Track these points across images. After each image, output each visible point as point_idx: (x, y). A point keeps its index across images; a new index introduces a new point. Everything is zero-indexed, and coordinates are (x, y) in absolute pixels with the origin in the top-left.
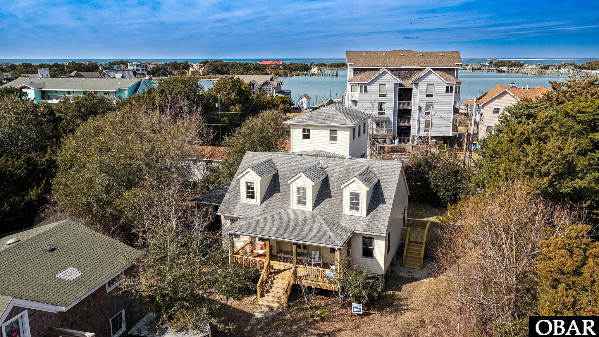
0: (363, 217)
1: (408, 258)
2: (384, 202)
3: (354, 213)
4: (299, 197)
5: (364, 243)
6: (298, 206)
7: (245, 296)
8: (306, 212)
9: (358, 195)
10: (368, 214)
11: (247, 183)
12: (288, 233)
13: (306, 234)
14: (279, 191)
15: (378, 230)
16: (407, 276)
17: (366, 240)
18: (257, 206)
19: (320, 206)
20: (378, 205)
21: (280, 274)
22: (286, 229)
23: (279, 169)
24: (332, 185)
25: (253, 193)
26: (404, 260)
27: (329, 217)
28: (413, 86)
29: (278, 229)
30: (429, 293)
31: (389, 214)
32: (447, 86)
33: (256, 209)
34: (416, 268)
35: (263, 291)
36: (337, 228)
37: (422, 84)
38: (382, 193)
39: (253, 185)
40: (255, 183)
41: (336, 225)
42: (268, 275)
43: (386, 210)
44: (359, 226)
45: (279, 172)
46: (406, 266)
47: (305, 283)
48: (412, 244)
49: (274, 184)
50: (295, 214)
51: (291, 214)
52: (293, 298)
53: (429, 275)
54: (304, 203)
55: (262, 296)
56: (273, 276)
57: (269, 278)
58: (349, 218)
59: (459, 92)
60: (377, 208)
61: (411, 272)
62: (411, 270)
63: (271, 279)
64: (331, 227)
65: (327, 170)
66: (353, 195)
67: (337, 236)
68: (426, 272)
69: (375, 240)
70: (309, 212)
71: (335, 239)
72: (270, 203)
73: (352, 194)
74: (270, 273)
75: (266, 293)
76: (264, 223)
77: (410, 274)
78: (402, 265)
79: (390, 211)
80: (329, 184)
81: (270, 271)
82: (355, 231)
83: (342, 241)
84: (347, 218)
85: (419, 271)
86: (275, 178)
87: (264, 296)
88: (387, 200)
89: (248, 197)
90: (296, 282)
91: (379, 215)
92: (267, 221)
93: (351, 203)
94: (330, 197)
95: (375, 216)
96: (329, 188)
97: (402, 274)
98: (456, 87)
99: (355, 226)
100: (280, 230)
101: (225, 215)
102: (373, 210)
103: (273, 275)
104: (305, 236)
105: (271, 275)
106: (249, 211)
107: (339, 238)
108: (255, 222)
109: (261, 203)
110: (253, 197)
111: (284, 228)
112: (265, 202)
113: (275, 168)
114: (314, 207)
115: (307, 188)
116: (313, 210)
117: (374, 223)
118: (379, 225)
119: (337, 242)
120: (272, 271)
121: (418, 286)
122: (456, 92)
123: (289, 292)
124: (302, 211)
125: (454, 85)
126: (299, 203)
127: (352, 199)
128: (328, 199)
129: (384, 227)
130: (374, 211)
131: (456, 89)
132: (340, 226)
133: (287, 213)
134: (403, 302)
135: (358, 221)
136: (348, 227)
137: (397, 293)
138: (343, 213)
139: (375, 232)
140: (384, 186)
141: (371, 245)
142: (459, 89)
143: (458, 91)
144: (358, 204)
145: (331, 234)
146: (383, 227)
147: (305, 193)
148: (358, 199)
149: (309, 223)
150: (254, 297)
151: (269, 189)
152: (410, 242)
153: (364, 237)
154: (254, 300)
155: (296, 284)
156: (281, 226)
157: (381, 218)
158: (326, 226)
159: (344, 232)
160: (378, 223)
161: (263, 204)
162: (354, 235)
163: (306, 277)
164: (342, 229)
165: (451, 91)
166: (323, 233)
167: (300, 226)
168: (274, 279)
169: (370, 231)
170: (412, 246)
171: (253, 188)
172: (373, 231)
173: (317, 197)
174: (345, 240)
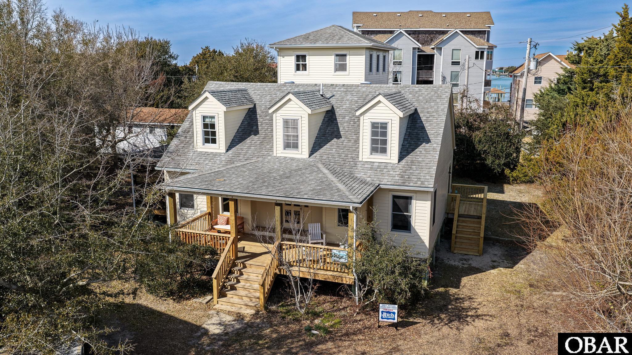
0: (394, 164)
1: (458, 240)
2: (428, 141)
3: (378, 158)
4: (288, 136)
5: (396, 207)
6: (285, 151)
7: (193, 296)
8: (298, 160)
9: (384, 126)
10: (401, 159)
11: (204, 118)
12: (267, 187)
13: (297, 188)
14: (256, 133)
15: (420, 183)
16: (460, 264)
17: (399, 201)
18: (220, 154)
19: (321, 151)
20: (417, 146)
21: (255, 260)
22: (264, 182)
23: (257, 102)
24: (341, 119)
25: (214, 134)
26: (453, 242)
27: (336, 166)
28: (435, 51)
29: (251, 182)
30: (504, 289)
31: (437, 157)
32: (476, 52)
33: (219, 159)
34: (472, 254)
35: (224, 287)
36: (351, 180)
37: (447, 49)
38: (423, 128)
39: (213, 120)
40: (216, 117)
41: (347, 176)
42: (234, 260)
43: (432, 152)
44: (386, 177)
45: (257, 106)
46: (455, 252)
47: (296, 272)
48: (464, 219)
49: (249, 123)
50: (281, 163)
51: (274, 163)
52: (276, 299)
53: (495, 264)
54: (296, 146)
55: (222, 294)
56: (243, 263)
57: (234, 265)
58: (370, 166)
59: (491, 59)
60: (417, 150)
61: (465, 260)
62: (465, 257)
63: (240, 266)
64: (340, 178)
65: (333, 101)
66: (377, 128)
67: (351, 189)
68: (490, 260)
69: (414, 202)
70: (304, 159)
71: (347, 193)
72: (242, 149)
73: (374, 125)
74: (237, 258)
75: (228, 291)
76: (228, 175)
77: (465, 262)
78: (449, 250)
79: (438, 153)
80: (336, 119)
81: (236, 255)
82: (382, 186)
83: (360, 196)
84: (366, 166)
85: (478, 259)
86: (252, 114)
87: (225, 296)
88: (431, 137)
89: (207, 141)
90: (280, 271)
91: (421, 159)
92: (233, 173)
93: (374, 142)
94: (339, 136)
95: (412, 162)
96: (337, 124)
97: (452, 263)
98: (488, 52)
99: (381, 177)
100: (254, 183)
101: (169, 169)
102: (408, 153)
103: (243, 260)
104: (296, 191)
105: (238, 261)
106: (207, 162)
107: (354, 193)
108: (213, 174)
109: (227, 151)
110: (214, 141)
111: (261, 181)
112: (234, 149)
113: (251, 101)
114: (312, 152)
115: (300, 120)
116: (310, 156)
117: (411, 171)
118: (421, 175)
119: (351, 197)
120: (240, 254)
121: (481, 280)
122: (488, 59)
123: (267, 287)
124: (292, 159)
125: (486, 50)
126: (287, 146)
127: (374, 134)
128: (335, 140)
129: (429, 178)
130: (411, 154)
131: (488, 55)
132: (355, 179)
133: (268, 162)
134: (466, 304)
135: (385, 170)
136: (369, 179)
137: (453, 291)
138: (360, 160)
139: (415, 185)
140: (425, 118)
141: (407, 210)
142: (491, 55)
143: (490, 57)
144: (385, 142)
145: (341, 186)
146: (427, 177)
147: (297, 128)
148: (384, 134)
149: (303, 173)
150: (209, 298)
151: (240, 130)
152: (460, 216)
153: (395, 197)
154: (207, 303)
155: (280, 275)
156: (256, 178)
157: (423, 164)
158: (331, 177)
159: (362, 186)
160: (418, 172)
161: (230, 152)
162: (379, 191)
163: (297, 262)
164: (358, 182)
165: (482, 57)
166: (327, 185)
167: (287, 177)
168: (245, 267)
169: (407, 184)
170: (463, 222)
171: (213, 126)
172: (412, 184)
173: (317, 138)
174: (365, 196)
